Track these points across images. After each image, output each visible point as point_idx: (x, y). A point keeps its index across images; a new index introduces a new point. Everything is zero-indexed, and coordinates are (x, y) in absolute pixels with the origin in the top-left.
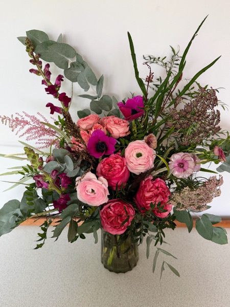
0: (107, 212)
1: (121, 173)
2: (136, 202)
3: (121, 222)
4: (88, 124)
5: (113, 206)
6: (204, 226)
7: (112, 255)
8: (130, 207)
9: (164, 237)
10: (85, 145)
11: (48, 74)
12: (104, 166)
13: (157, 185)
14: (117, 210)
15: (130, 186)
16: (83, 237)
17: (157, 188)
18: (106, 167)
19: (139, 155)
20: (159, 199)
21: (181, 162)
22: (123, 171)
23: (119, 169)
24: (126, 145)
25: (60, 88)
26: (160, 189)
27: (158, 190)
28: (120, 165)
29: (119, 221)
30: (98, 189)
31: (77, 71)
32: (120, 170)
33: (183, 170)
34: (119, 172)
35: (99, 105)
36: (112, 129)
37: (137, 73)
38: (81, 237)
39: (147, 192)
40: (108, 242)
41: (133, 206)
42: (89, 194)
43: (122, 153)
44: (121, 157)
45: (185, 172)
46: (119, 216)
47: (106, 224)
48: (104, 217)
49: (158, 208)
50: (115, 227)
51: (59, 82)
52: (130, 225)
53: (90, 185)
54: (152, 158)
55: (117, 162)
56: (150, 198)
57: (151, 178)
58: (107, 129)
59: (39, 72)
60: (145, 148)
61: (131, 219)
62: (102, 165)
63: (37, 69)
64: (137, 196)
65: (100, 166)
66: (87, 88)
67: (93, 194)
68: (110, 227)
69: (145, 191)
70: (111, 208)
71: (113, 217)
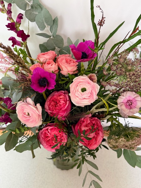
1: (66, 107)
5: (51, 129)
6: (130, 154)
11: (9, 12)
13: (94, 122)
14: (53, 133)
17: (93, 125)
19: (84, 90)
22: (67, 105)
23: (64, 104)
25: (21, 25)
26: (96, 126)
28: (64, 101)
31: (35, 13)
34: (64, 106)
35: (55, 43)
36: (63, 66)
37: (93, 16)
50: (50, 146)
51: (19, 20)
54: (96, 92)
55: (61, 99)
57: (90, 115)
58: (58, 66)
59: (3, 10)
60: (89, 83)
63: (2, 8)
67: (28, 117)
69: (82, 126)
70: (49, 130)
71: (50, 137)
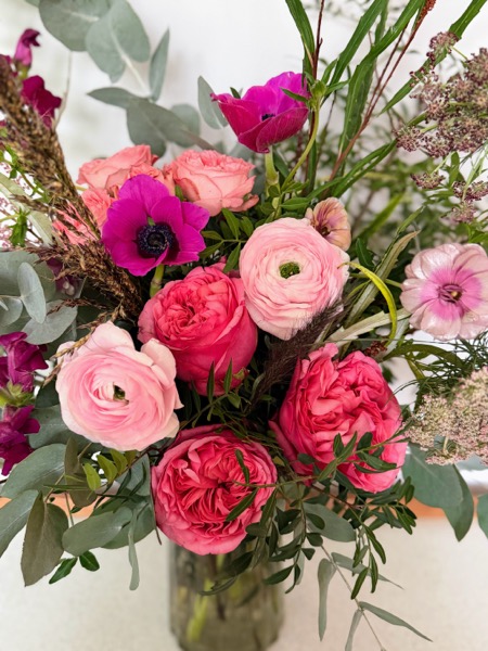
0: (175, 472)
1: (226, 331)
2: (280, 437)
3: (225, 511)
4: (111, 172)
5: (199, 452)
7: (202, 607)
8: (257, 453)
9: (384, 561)
10: (94, 227)
12: (165, 309)
13: (351, 376)
14: (211, 465)
15: (257, 381)
16: (91, 564)
17: (353, 387)
18: (171, 312)
19: (289, 270)
20: (363, 424)
21: (450, 279)
22: (233, 323)
23: (218, 315)
24: (245, 237)
26: (364, 390)
27: (358, 393)
28: (223, 303)
29: (219, 504)
30: (138, 386)
31: (84, 17)
32: (222, 319)
33: (457, 310)
34: (218, 327)
36: (196, 181)
38: (84, 565)
39: (320, 398)
40: (189, 569)
41: (269, 450)
42: (103, 403)
43: (231, 261)
44: (225, 277)
45: (466, 319)
46: (219, 485)
47: (173, 517)
48: (167, 490)
49: (358, 457)
50: (205, 528)
51: (26, 50)
52: (258, 519)
53: (105, 371)
54: (338, 277)
55: (211, 293)
56: (330, 422)
57: (332, 349)
58: (176, 182)
61: (261, 499)
62: (158, 306)
64: (285, 414)
65: (151, 309)
66: (115, 70)
67: (118, 404)
68: (185, 526)
69: (310, 398)
70: (190, 457)
71: (198, 489)
